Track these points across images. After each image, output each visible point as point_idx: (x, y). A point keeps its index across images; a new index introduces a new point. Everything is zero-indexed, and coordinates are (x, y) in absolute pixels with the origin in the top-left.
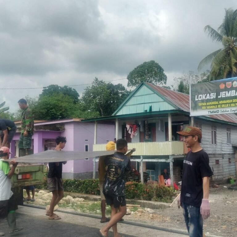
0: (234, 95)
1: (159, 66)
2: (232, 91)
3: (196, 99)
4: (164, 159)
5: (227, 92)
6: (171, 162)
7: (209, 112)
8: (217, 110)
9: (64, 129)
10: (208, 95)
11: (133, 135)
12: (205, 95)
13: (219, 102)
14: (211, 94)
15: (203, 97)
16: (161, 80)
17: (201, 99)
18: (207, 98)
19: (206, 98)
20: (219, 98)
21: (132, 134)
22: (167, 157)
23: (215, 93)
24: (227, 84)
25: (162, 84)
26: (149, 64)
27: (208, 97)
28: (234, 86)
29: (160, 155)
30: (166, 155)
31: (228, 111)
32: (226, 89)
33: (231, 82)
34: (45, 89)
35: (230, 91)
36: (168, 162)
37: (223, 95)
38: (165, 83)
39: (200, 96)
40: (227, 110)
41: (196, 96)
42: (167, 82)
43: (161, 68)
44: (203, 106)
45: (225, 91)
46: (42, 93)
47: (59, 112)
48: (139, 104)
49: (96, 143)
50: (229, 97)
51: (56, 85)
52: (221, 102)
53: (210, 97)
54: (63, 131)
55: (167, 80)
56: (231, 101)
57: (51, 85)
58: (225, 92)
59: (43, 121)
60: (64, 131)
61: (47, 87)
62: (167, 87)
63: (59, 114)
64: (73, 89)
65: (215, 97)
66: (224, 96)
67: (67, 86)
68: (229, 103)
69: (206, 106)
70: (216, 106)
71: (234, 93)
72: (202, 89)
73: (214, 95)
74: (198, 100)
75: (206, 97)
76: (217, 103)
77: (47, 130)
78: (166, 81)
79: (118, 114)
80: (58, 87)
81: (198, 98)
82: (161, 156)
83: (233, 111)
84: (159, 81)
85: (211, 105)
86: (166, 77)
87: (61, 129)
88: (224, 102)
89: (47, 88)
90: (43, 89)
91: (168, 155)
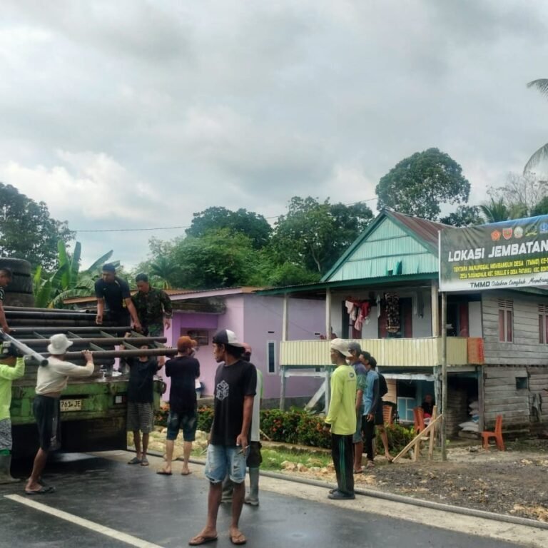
0: (516, 253)
1: (450, 159)
2: (513, 245)
3: (450, 260)
4: (422, 373)
5: (504, 247)
6: (438, 382)
7: (472, 283)
8: (486, 280)
9: (225, 309)
10: (471, 251)
11: (359, 322)
12: (466, 251)
13: (489, 267)
14: (477, 250)
15: (462, 255)
16: (456, 193)
17: (458, 259)
18: (469, 257)
19: (467, 257)
20: (491, 258)
21: (357, 322)
22: (427, 370)
23: (483, 249)
24: (505, 231)
25: (459, 202)
26: (425, 157)
27: (471, 256)
28: (516, 235)
29: (414, 365)
30: (427, 365)
31: (506, 283)
32: (503, 242)
33: (511, 229)
34: (196, 217)
35: (509, 246)
36: (431, 380)
37: (496, 252)
38: (465, 199)
39: (456, 252)
40: (504, 281)
41: (450, 253)
42: (470, 197)
43: (456, 163)
44: (462, 272)
45: (499, 245)
46: (192, 226)
47: (223, 267)
48: (376, 258)
49: (287, 339)
50: (507, 256)
51: (222, 208)
52: (493, 266)
53: (475, 255)
54: (223, 312)
55: (470, 193)
56: (511, 264)
57: (211, 208)
58: (500, 247)
59: (186, 292)
60: (225, 313)
61: (202, 213)
62: (471, 208)
63: (221, 273)
64: (259, 216)
65: (483, 257)
66: (499, 255)
67: (245, 210)
68: (507, 269)
69: (468, 272)
70: (485, 273)
71: (517, 249)
72: (460, 239)
73: (481, 252)
74: (454, 261)
75: (467, 255)
76: (486, 268)
77: (189, 311)
78: (468, 194)
79: (333, 280)
80: (225, 212)
81: (452, 257)
82: (416, 367)
83: (515, 282)
84: (451, 194)
85: (476, 272)
86: (469, 186)
87: (218, 309)
88: (499, 265)
89: (202, 216)
90: (193, 218)
91: (431, 365)
